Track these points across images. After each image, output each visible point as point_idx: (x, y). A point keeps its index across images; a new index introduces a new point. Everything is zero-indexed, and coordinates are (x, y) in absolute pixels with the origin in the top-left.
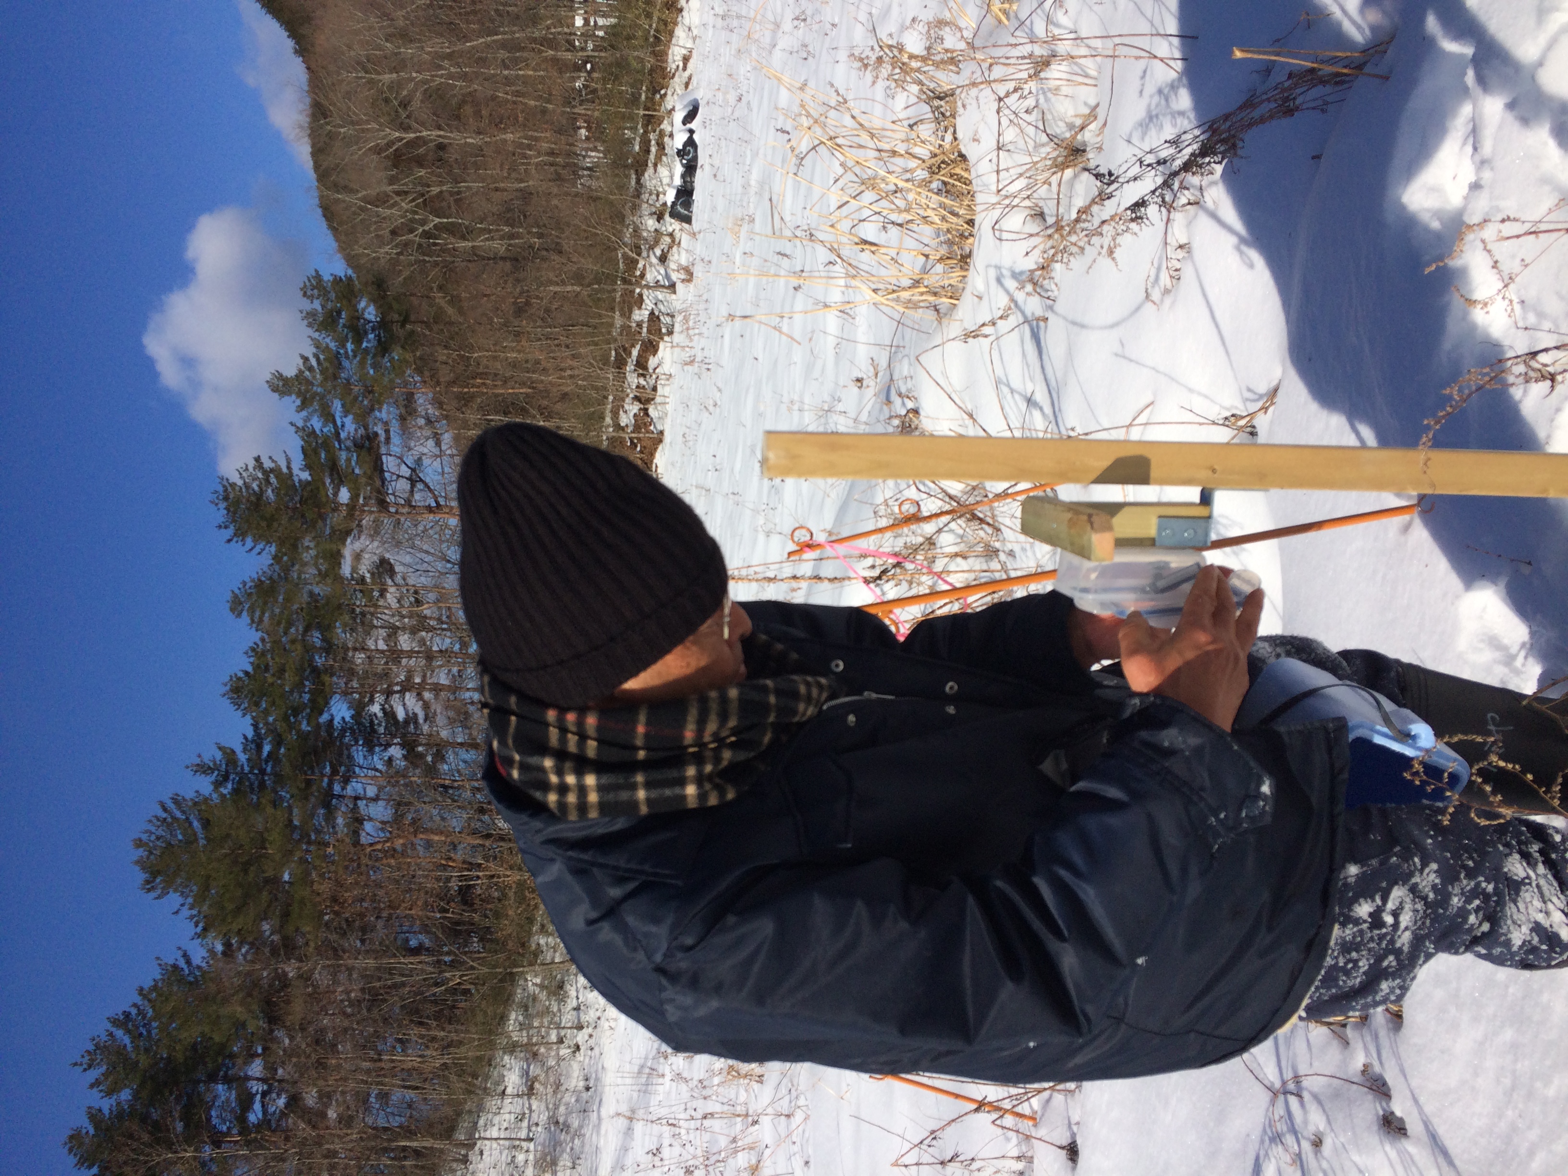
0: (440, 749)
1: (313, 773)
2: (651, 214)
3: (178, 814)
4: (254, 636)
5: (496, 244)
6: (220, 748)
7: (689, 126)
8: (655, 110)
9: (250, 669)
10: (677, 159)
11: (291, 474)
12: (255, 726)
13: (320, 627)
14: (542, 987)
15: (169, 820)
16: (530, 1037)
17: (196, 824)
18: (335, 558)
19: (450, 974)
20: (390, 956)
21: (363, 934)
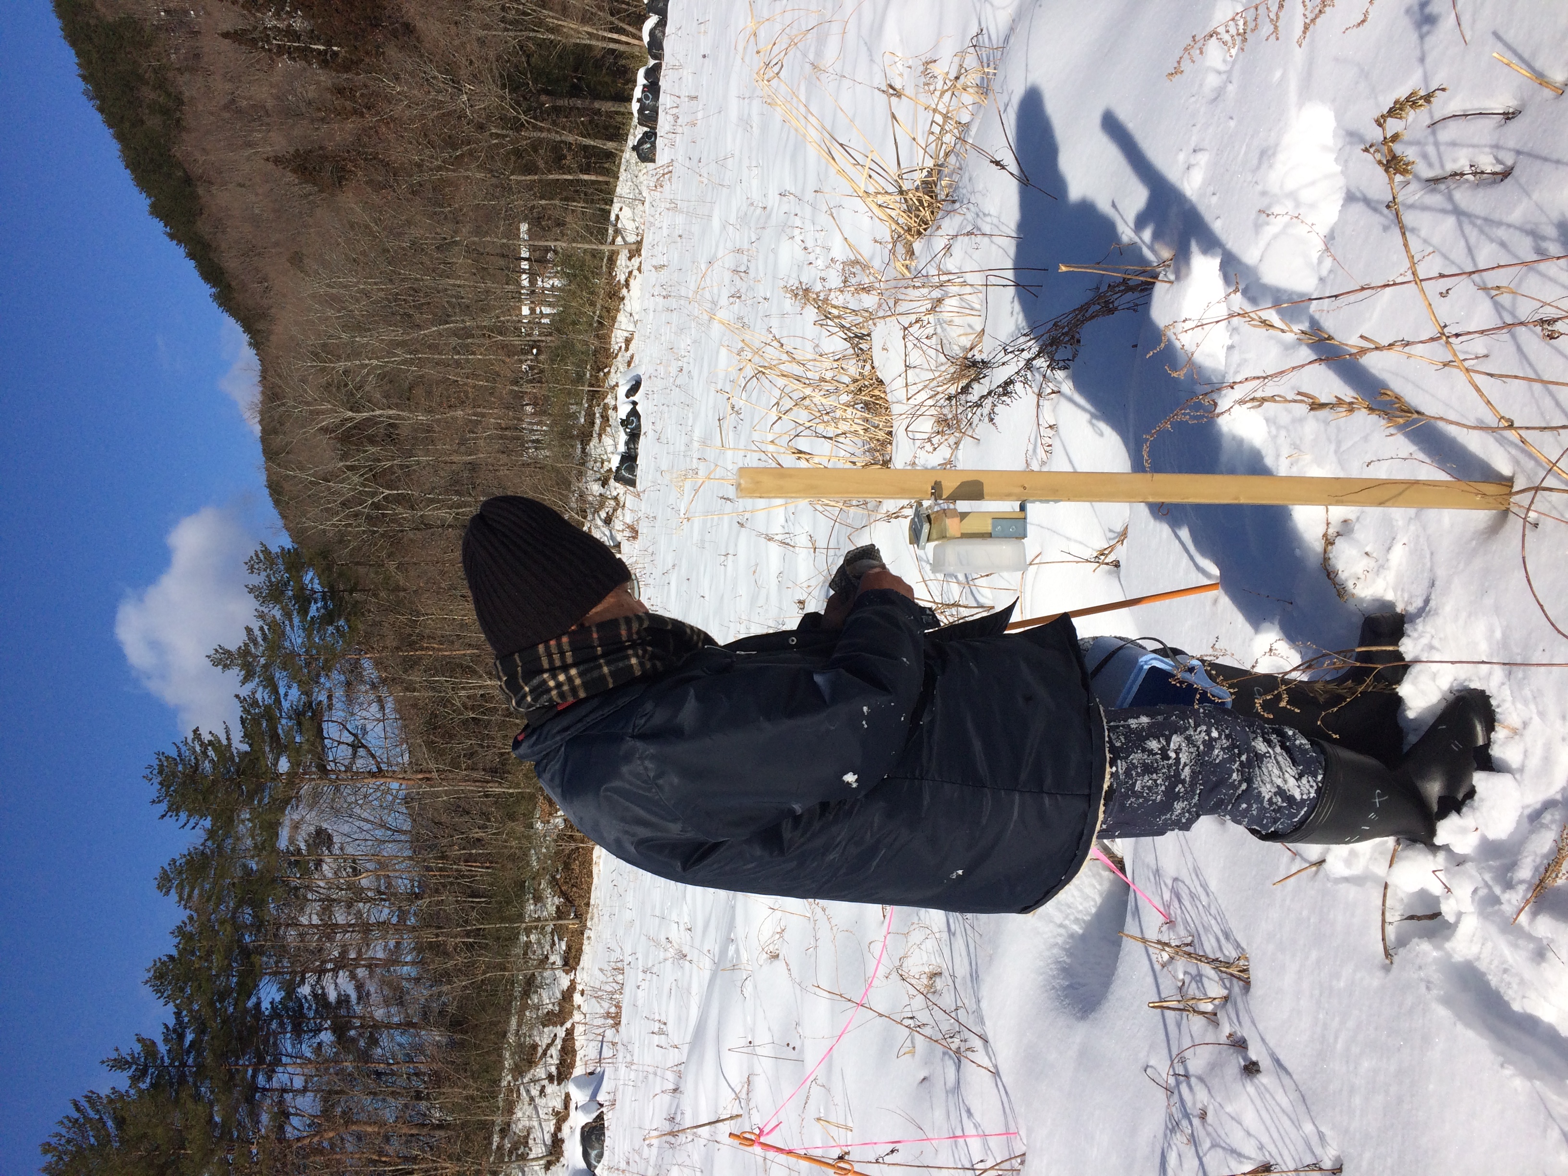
0: (372, 1031)
2: (595, 481)
3: (92, 1114)
4: (182, 915)
5: (442, 513)
6: (138, 1040)
7: (632, 398)
8: (599, 386)
9: (175, 953)
10: (621, 429)
11: (229, 745)
12: (178, 1014)
13: (253, 904)
15: (82, 1120)
17: (110, 1123)
18: (272, 828)
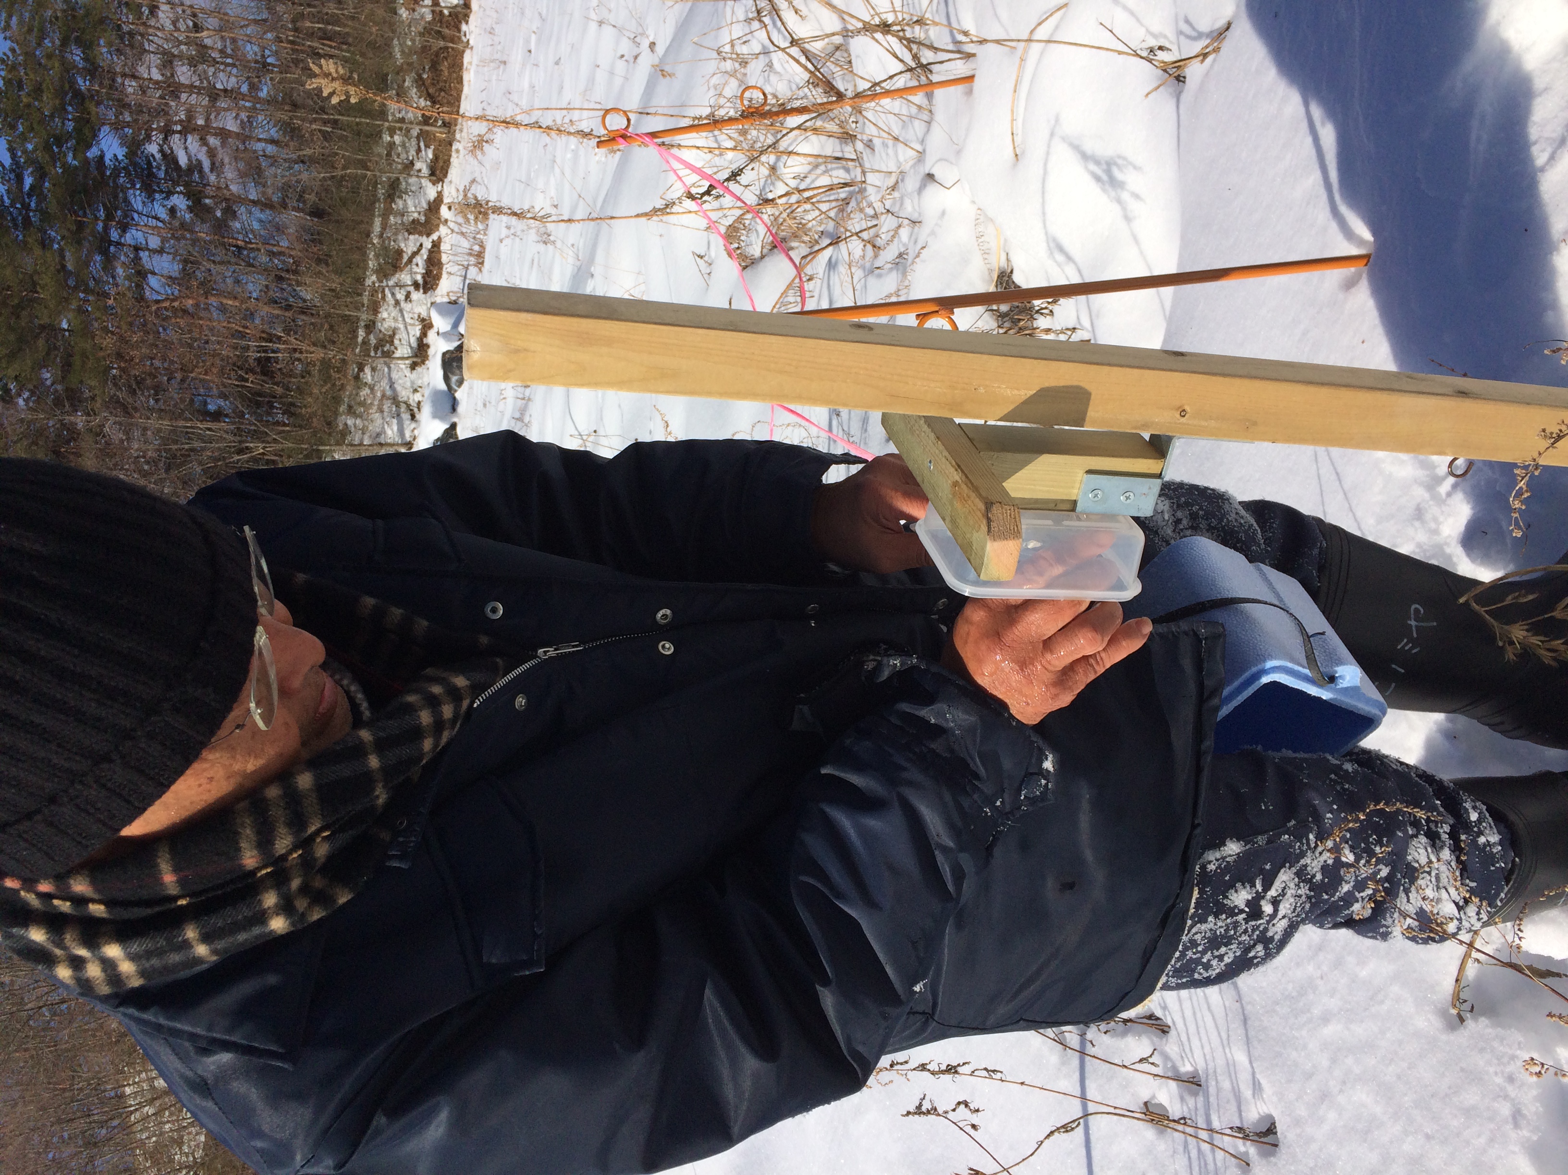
0: (230, 204)
1: (85, 215)
19: (251, 445)
20: (187, 420)
21: (156, 394)
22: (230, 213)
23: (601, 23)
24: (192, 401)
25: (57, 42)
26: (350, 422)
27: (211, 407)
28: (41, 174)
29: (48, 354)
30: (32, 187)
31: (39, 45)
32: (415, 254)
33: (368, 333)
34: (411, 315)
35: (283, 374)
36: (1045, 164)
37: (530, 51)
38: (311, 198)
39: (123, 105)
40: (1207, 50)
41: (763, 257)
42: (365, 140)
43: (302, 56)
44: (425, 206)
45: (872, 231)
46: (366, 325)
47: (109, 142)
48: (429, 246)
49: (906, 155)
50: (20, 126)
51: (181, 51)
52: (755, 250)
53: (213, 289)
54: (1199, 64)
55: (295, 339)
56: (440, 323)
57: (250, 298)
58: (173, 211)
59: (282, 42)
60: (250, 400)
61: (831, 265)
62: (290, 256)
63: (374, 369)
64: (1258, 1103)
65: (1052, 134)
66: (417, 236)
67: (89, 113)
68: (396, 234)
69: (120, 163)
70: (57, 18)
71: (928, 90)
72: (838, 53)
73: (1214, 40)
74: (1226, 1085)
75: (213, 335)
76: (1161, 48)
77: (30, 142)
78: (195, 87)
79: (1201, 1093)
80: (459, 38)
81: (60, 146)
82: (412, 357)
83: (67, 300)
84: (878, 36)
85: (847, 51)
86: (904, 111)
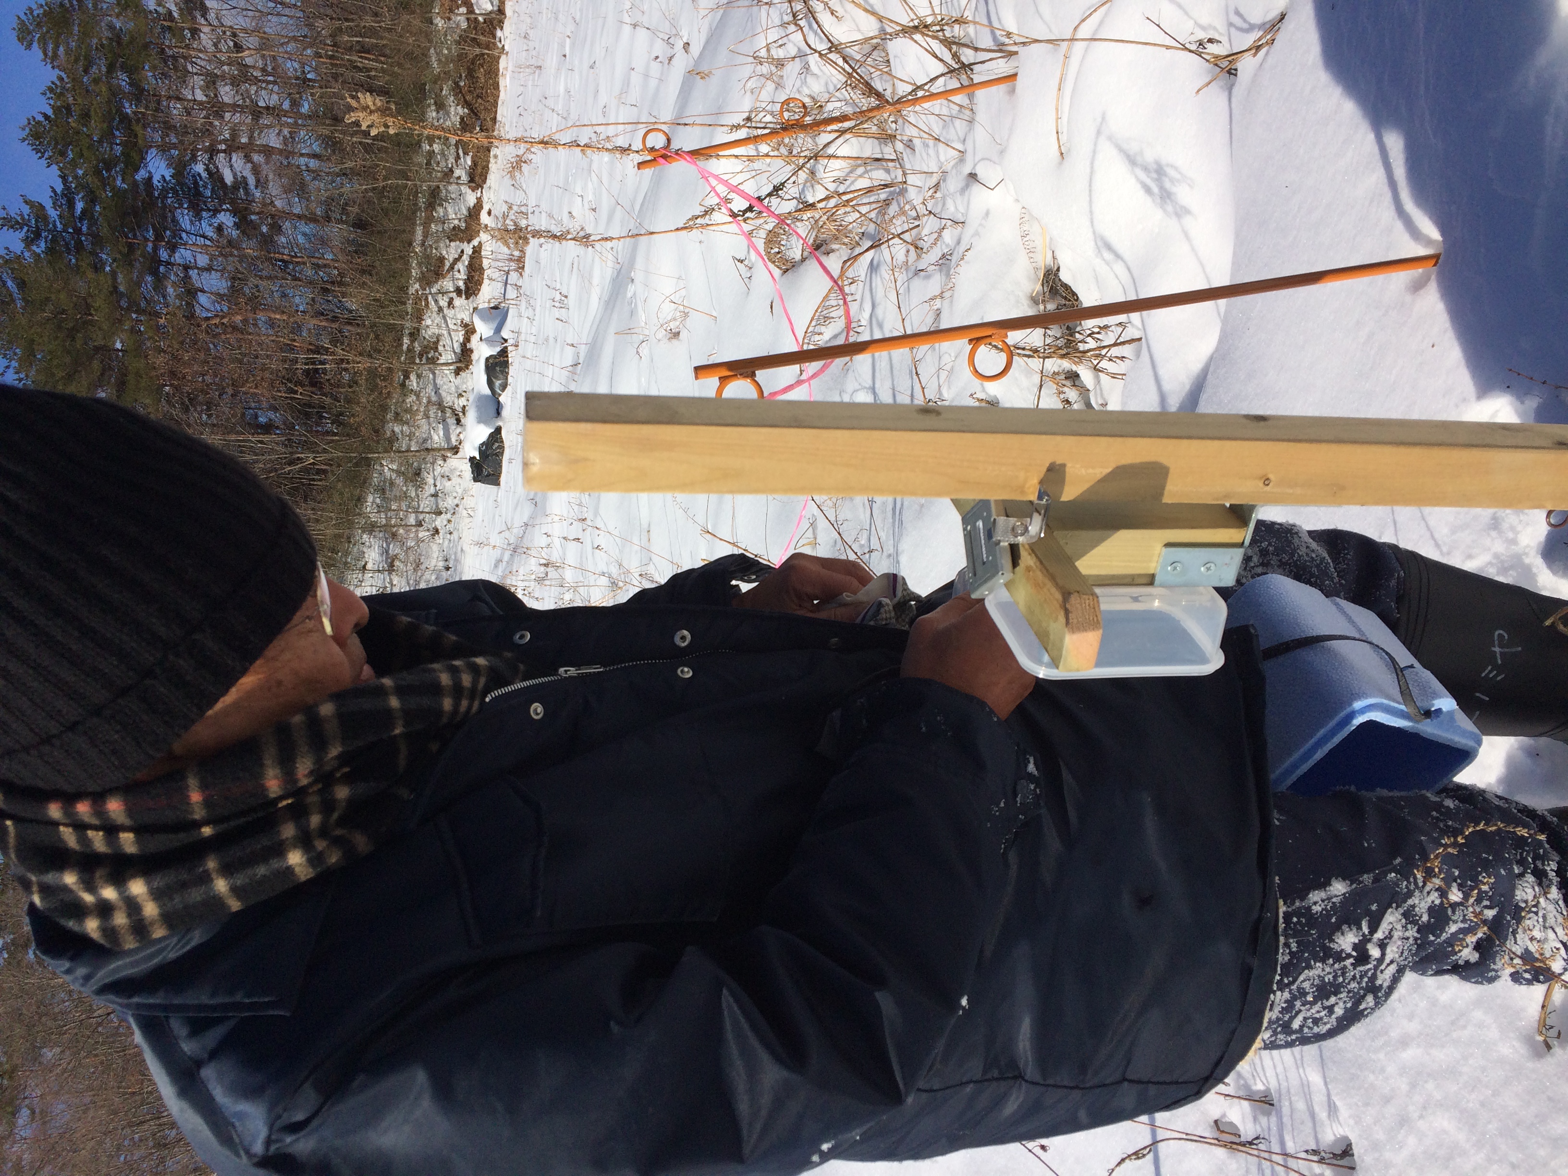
0: (276, 220)
1: (135, 237)
4: (50, 75)
6: (26, 202)
9: (50, 112)
12: (64, 178)
13: (124, 68)
14: (398, 472)
16: (388, 519)
17: (10, 284)
19: (302, 456)
20: (239, 433)
21: (209, 409)
22: (276, 228)
23: (635, 26)
24: (243, 414)
25: (104, 69)
26: (397, 429)
27: (262, 420)
28: (92, 199)
29: (102, 374)
30: (84, 212)
31: (86, 71)
32: (456, 260)
33: (412, 342)
34: (454, 321)
35: (331, 384)
36: (1092, 163)
37: (565, 56)
38: (354, 210)
39: (168, 127)
40: (1260, 43)
41: (803, 260)
42: (405, 150)
43: (341, 70)
44: (465, 212)
45: (914, 232)
46: (410, 333)
47: (156, 164)
48: (470, 253)
49: (947, 155)
50: (70, 152)
51: (224, 71)
52: (796, 253)
53: (261, 305)
54: (1251, 57)
55: (342, 349)
56: (483, 329)
57: (298, 311)
58: (220, 229)
59: (321, 57)
60: (299, 411)
61: (873, 267)
62: (335, 268)
63: (419, 376)
64: (1334, 1125)
65: (1099, 133)
66: (458, 242)
67: (136, 136)
68: (437, 242)
69: (167, 184)
70: (102, 45)
71: (970, 90)
72: (875, 53)
73: (1267, 32)
74: (1301, 1105)
75: (262, 350)
76: (1210, 41)
77: (81, 168)
78: (239, 105)
79: (1274, 1113)
80: (495, 44)
81: (108, 170)
82: (456, 362)
83: (120, 321)
84: (918, 37)
85: (884, 50)
86: (945, 111)
